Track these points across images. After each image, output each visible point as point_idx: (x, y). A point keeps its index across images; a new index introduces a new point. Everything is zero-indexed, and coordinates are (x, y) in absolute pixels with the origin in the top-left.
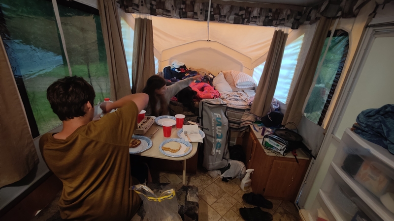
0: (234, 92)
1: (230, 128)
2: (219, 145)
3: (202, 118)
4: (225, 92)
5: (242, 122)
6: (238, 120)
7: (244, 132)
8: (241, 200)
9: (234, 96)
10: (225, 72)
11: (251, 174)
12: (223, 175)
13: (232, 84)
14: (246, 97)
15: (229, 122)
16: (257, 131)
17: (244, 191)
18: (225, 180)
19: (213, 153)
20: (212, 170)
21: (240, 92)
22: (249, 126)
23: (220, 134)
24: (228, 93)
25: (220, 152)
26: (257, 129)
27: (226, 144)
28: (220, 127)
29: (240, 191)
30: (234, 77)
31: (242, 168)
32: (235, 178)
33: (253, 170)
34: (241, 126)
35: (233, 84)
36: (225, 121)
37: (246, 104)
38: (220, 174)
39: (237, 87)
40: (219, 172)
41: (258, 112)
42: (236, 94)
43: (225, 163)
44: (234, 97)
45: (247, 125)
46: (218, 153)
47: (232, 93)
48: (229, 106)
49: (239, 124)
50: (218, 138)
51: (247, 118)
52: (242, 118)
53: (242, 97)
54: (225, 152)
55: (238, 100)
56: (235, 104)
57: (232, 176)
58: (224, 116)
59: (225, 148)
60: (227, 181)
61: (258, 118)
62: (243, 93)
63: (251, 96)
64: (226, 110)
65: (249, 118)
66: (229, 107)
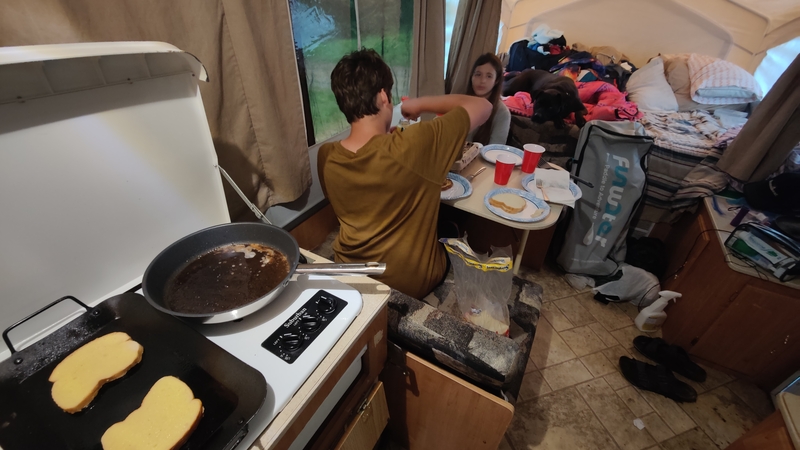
0: (681, 110)
1: (645, 196)
2: (605, 228)
3: (580, 162)
4: (657, 110)
5: (682, 188)
6: (675, 181)
7: (682, 211)
8: (628, 345)
9: (679, 121)
10: (668, 57)
11: (671, 302)
12: (599, 288)
13: (682, 91)
14: (716, 128)
15: (648, 182)
16: (720, 213)
17: (641, 330)
18: (600, 298)
19: (588, 241)
20: (577, 274)
21: (701, 114)
22: (701, 200)
23: (616, 204)
24: (665, 113)
25: (604, 242)
26: (723, 208)
27: (624, 229)
28: (621, 190)
29: (631, 329)
30: (692, 72)
31: (651, 286)
32: (626, 301)
33: (680, 295)
34: (678, 197)
35: (684, 92)
36: (638, 176)
37: (709, 144)
38: (593, 284)
39: (695, 99)
40: (592, 282)
41: (740, 169)
42: (686, 116)
43: (611, 267)
44: (678, 125)
45: (697, 195)
46: (599, 242)
47: (674, 114)
48: (658, 143)
49: (674, 191)
50: (608, 211)
51: (701, 180)
52: (687, 179)
53: (702, 127)
54: (618, 245)
55: (687, 132)
56: (678, 140)
57: (621, 296)
58: (638, 165)
59: (619, 238)
60: (606, 303)
61: (735, 185)
62: (708, 117)
63: (732, 125)
64: (648, 152)
65: (707, 180)
66: (658, 147)
